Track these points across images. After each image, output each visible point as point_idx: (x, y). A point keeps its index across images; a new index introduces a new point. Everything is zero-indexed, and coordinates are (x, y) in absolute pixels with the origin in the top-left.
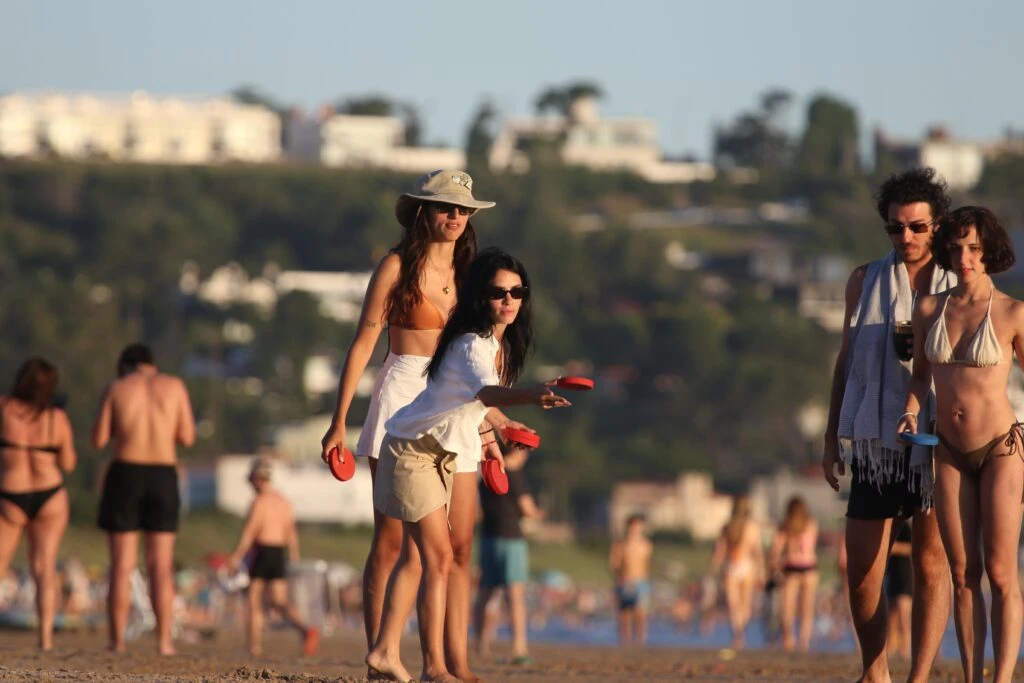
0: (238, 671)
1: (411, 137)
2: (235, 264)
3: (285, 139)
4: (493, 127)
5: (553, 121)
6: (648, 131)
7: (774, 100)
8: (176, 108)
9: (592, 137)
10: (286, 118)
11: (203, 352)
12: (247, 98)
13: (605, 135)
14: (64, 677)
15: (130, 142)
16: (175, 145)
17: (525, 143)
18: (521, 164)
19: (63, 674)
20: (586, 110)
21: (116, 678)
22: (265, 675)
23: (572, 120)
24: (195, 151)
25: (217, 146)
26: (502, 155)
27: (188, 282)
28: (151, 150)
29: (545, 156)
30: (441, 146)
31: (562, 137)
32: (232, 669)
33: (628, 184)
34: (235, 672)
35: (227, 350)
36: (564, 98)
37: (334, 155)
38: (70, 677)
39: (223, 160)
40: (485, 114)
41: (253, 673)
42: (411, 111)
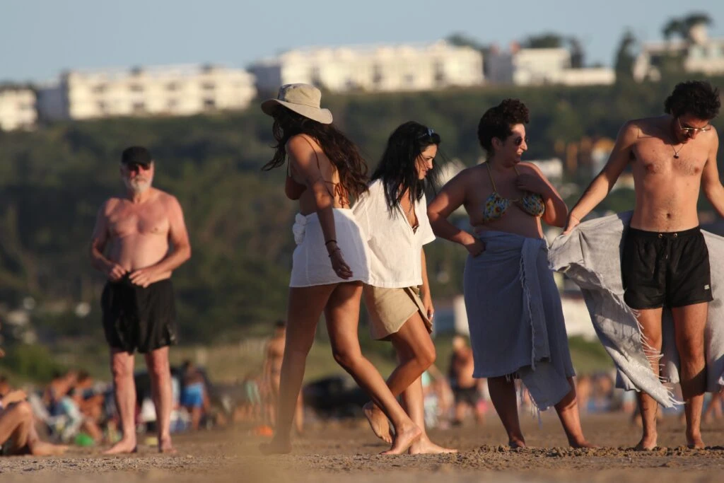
0: (481, 448)
1: (576, 61)
2: (456, 160)
3: (486, 69)
4: (633, 50)
5: (676, 42)
8: (408, 53)
9: (705, 52)
10: (487, 54)
12: (458, 41)
13: (714, 51)
14: (360, 459)
15: (377, 78)
16: (409, 78)
17: (657, 60)
18: (655, 75)
19: (359, 457)
20: (700, 33)
21: (397, 458)
22: (501, 450)
23: (690, 41)
24: (423, 81)
25: (439, 77)
26: (641, 69)
28: (392, 83)
29: (672, 68)
30: (598, 66)
31: (684, 53)
32: (476, 447)
34: (479, 448)
36: (683, 26)
37: (522, 78)
38: (364, 459)
39: (443, 86)
40: (627, 41)
41: (492, 449)
42: (574, 43)
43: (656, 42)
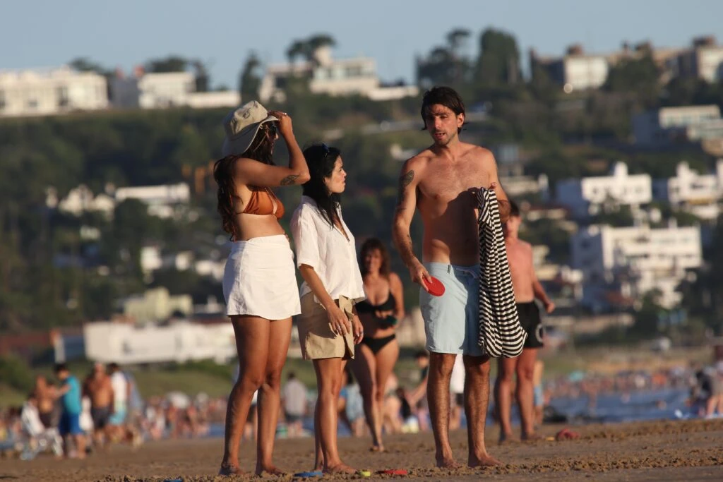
1: (201, 84)
2: (82, 186)
3: (110, 94)
4: (258, 72)
5: (301, 64)
6: (369, 66)
7: (457, 35)
8: (32, 78)
9: (330, 74)
10: (110, 77)
11: (66, 250)
12: (81, 66)
13: (339, 72)
15: (1, 104)
16: (33, 104)
17: (282, 82)
18: (281, 96)
20: (324, 54)
23: (314, 62)
24: (47, 107)
25: (63, 102)
26: (266, 91)
27: (51, 201)
28: (16, 109)
29: (298, 89)
30: (223, 89)
31: (309, 75)
33: (358, 104)
35: (84, 246)
36: (308, 47)
37: (147, 101)
39: (67, 109)
40: (252, 63)
42: (198, 65)
43: (280, 64)
